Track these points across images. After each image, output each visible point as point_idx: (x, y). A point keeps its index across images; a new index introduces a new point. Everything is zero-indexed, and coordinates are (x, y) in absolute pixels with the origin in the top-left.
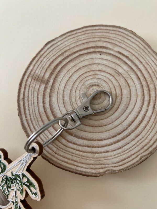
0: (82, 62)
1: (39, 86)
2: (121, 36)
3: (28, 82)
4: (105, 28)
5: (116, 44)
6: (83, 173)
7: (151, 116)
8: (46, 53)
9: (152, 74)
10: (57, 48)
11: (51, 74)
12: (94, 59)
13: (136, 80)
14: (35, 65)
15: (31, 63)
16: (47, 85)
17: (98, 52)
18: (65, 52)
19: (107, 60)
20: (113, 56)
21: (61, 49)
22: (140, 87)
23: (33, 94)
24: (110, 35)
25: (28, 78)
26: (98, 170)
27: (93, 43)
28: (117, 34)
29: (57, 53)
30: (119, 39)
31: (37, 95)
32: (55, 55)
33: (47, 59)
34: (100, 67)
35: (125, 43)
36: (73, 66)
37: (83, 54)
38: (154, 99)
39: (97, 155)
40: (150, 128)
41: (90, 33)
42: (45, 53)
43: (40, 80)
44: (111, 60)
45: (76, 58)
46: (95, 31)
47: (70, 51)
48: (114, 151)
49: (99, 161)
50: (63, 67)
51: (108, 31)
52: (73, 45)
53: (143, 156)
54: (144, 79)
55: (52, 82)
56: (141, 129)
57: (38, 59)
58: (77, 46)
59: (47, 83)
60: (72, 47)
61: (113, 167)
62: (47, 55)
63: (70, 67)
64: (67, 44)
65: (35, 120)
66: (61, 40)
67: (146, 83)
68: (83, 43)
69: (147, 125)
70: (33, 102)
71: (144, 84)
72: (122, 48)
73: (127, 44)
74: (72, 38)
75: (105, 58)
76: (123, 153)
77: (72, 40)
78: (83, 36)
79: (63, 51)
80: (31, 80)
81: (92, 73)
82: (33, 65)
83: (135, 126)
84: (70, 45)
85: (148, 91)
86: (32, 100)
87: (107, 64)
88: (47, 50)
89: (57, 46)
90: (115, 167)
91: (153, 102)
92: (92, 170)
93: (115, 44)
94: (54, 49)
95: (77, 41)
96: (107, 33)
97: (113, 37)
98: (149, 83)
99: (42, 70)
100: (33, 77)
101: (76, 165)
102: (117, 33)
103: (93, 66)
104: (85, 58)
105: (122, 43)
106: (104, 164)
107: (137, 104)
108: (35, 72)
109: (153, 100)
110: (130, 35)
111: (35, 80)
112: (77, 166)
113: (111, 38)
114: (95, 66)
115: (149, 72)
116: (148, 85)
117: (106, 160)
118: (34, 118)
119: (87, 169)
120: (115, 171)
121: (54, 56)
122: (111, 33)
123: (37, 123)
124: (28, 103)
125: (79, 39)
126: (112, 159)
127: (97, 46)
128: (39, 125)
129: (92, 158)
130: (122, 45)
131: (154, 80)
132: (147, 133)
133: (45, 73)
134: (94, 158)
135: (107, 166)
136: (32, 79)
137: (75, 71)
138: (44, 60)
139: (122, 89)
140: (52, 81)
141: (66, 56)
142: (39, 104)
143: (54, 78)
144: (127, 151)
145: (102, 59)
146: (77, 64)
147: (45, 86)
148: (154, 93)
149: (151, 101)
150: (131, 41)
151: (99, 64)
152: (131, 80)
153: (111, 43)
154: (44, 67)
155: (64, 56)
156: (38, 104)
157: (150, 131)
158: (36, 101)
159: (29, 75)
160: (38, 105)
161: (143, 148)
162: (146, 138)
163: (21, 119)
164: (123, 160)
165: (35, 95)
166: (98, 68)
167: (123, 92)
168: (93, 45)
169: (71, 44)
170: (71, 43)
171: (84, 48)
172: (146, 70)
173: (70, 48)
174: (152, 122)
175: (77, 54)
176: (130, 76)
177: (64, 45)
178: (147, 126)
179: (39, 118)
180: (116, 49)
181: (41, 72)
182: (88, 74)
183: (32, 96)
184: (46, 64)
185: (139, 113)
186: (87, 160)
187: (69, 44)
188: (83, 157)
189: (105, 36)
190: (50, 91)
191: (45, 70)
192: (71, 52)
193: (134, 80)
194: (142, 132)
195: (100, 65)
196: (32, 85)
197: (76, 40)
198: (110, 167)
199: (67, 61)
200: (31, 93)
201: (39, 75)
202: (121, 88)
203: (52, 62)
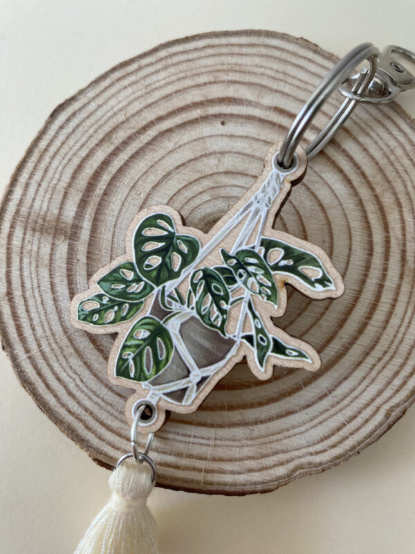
0: (172, 155)
1: (50, 247)
2: (275, 58)
3: (16, 242)
4: (223, 41)
5: (265, 87)
6: (227, 489)
7: (399, 287)
8: (57, 143)
9: (383, 162)
10: (88, 123)
11: (83, 204)
12: (207, 140)
13: (339, 187)
14: (27, 186)
15: (14, 181)
16: (75, 241)
17: (216, 116)
18: (115, 129)
19: (246, 137)
20: (262, 121)
21: (100, 123)
22: (356, 205)
23: (38, 276)
24: (243, 60)
25: (12, 227)
26: (271, 471)
27: (196, 92)
28: (262, 56)
29: (91, 136)
30: (272, 69)
31: (47, 276)
32: (84, 145)
33: (63, 158)
34: (228, 163)
35: (290, 80)
36: (145, 170)
37: (169, 131)
38: (400, 236)
39: (261, 429)
40: (400, 323)
41: (183, 62)
42: (55, 143)
43: (51, 228)
44: (257, 137)
45: (151, 144)
46: (195, 55)
47: (129, 126)
48: (308, 406)
49: (269, 445)
50: (114, 178)
51: (236, 50)
52: (137, 106)
53: (394, 407)
54: (363, 181)
55: (89, 228)
56: (376, 329)
57: (36, 165)
58: (149, 106)
59: (73, 234)
60: (134, 111)
61: (311, 454)
62: (61, 147)
63: (139, 176)
64: (118, 104)
65: (56, 355)
66: (98, 95)
67: (369, 190)
68: (164, 95)
69: (390, 314)
70: (39, 299)
71: (365, 193)
72: (284, 96)
73: (296, 83)
74: (130, 85)
75: (240, 133)
76: (334, 409)
77: (130, 90)
78: (162, 75)
79: (107, 129)
80: (25, 234)
81: (206, 183)
82: (23, 186)
83: (359, 324)
84: (127, 106)
85: (378, 212)
86: (37, 294)
87: (248, 151)
88: (57, 133)
89: (89, 116)
90: (317, 453)
91: (398, 244)
92: (253, 474)
93: (261, 86)
94: (78, 126)
95: (147, 91)
96: (232, 54)
97: (251, 66)
98: (378, 190)
99: (51, 198)
100: (27, 221)
101: (203, 467)
102: (264, 51)
103: (205, 160)
104: (177, 140)
105: (282, 80)
106: (284, 452)
107: (352, 256)
108: (32, 206)
109: (397, 239)
110: (302, 52)
111: (34, 230)
112: (207, 471)
113: (248, 69)
114: (212, 161)
115: (372, 158)
116: (376, 197)
117: (288, 439)
118: (52, 350)
119: (239, 473)
120: (320, 464)
121: (84, 149)
122: (246, 55)
123: (64, 364)
124: (27, 306)
125: (150, 85)
126: (307, 430)
127: (210, 98)
128: (71, 367)
129: (247, 439)
130: (282, 87)
131: (391, 179)
132: (395, 336)
133: (63, 203)
134: (252, 439)
135: (297, 453)
136: (26, 229)
137: (153, 185)
138: (55, 163)
139: (303, 218)
140: (87, 225)
141: (121, 141)
142: (60, 303)
143: (93, 216)
144: (346, 402)
145: (231, 136)
146: (156, 163)
147: (70, 245)
148: (399, 217)
149: (393, 241)
150: (307, 71)
151: (222, 153)
152: (326, 188)
153: (250, 84)
154: (58, 187)
155: (112, 143)
156: (55, 304)
157: (403, 329)
158: (48, 297)
159: (14, 219)
160: (57, 308)
161: (389, 383)
162: (395, 353)
163: (14, 359)
164: (339, 429)
165: (44, 277)
166: (223, 164)
167: (306, 227)
168: (198, 99)
169: (130, 103)
170: (129, 99)
171: (170, 110)
172: (365, 153)
173: (129, 114)
174: (405, 304)
175: (152, 133)
176: (322, 178)
177: (109, 111)
178: (393, 316)
179: (67, 347)
180: (268, 100)
181: (49, 202)
182: (196, 188)
183: (35, 281)
184: (61, 177)
185: (363, 282)
186: (234, 449)
187: (124, 103)
188: (221, 440)
189: (229, 67)
190: (87, 257)
191: (61, 197)
192: (134, 128)
193: (333, 187)
194: (379, 338)
195: (227, 155)
196: (29, 248)
197: (141, 89)
198: (304, 456)
199: (127, 158)
200: (31, 274)
201: (46, 213)
202: (300, 217)
203: (80, 167)
